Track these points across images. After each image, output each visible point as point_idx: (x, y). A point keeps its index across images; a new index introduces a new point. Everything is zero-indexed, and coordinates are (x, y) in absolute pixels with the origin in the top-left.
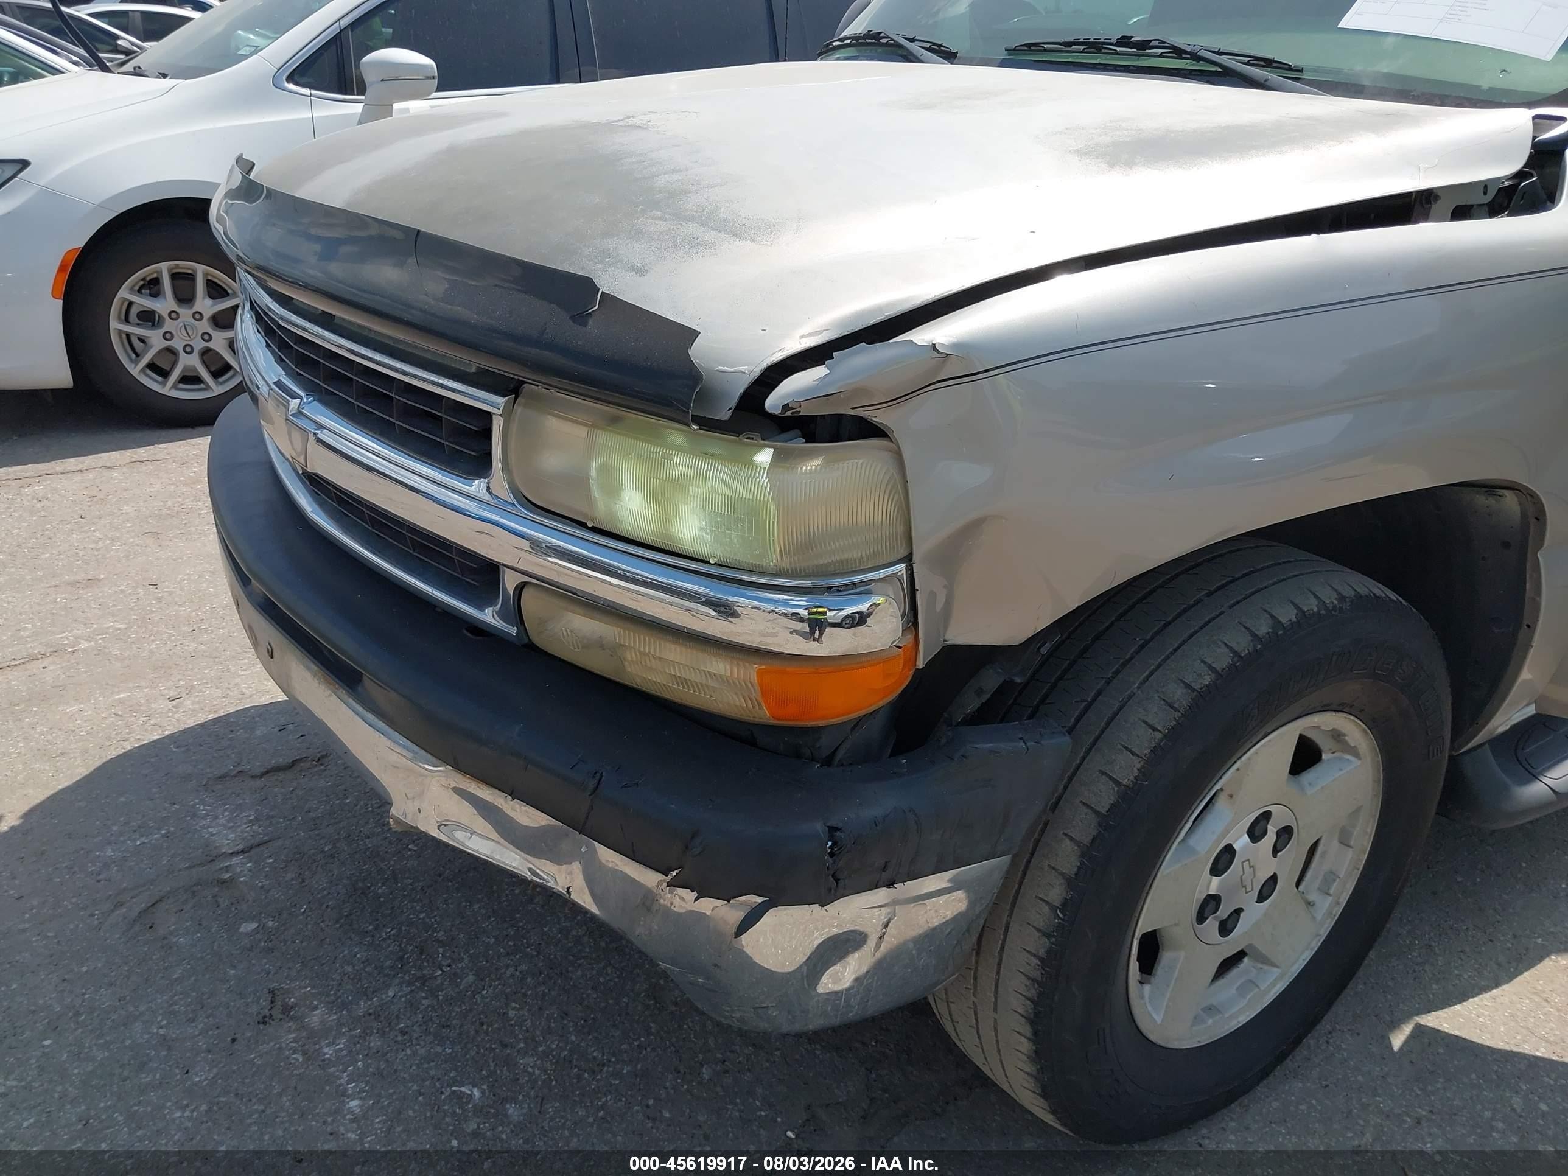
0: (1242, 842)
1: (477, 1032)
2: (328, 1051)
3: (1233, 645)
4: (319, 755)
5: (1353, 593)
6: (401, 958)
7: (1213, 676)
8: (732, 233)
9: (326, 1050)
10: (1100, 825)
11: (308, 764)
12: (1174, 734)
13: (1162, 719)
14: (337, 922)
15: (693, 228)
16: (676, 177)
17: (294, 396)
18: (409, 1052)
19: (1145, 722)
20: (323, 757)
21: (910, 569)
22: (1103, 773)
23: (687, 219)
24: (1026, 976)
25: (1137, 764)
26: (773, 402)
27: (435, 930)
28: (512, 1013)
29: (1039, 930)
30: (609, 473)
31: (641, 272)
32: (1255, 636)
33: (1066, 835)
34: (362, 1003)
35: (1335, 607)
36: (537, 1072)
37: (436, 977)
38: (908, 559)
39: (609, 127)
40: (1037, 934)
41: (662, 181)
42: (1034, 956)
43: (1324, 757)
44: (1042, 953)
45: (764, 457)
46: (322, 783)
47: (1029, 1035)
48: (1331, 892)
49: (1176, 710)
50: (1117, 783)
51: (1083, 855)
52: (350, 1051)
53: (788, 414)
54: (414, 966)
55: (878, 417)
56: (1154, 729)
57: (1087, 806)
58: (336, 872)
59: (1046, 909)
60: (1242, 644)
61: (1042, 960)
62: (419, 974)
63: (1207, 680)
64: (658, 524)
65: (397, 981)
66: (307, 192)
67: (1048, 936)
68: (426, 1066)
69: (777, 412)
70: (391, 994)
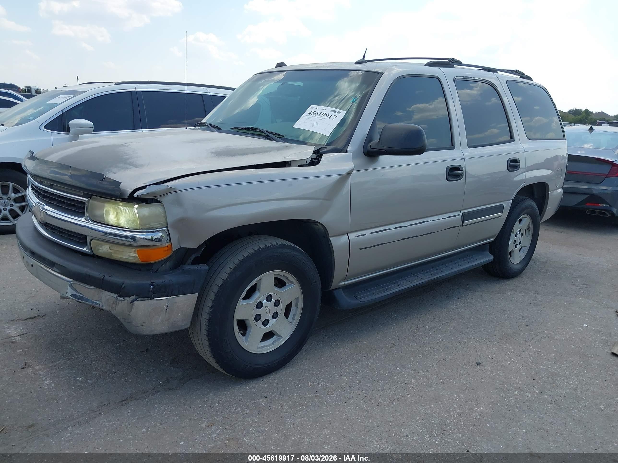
0: (264, 302)
1: (82, 368)
2: (41, 373)
3: (249, 252)
4: (43, 315)
5: (281, 243)
6: (63, 355)
7: (244, 258)
8: (135, 167)
9: (40, 373)
10: (219, 288)
11: (39, 317)
12: (234, 269)
13: (232, 266)
14: (46, 349)
15: (127, 166)
16: (128, 156)
17: (41, 204)
18: (63, 372)
19: (229, 267)
20: (44, 315)
21: (168, 229)
22: (220, 278)
23: (127, 164)
24: (205, 325)
25: (227, 275)
26: (135, 195)
27: (74, 349)
28: (92, 364)
29: (207, 313)
30: (107, 211)
31: (115, 173)
32: (254, 250)
33: (212, 291)
34: (51, 364)
35: (275, 246)
36: (97, 374)
37: (72, 358)
38: (167, 227)
39: (120, 146)
40: (207, 314)
41: (125, 157)
42: (207, 319)
43: (287, 284)
44: (208, 319)
45: (136, 206)
46: (43, 321)
47: (207, 339)
48: (295, 319)
49: (236, 264)
50: (223, 279)
51: (215, 295)
52: (47, 373)
53: (138, 197)
54: (67, 356)
55: (158, 199)
56: (231, 268)
57: (217, 285)
58: (46, 339)
59: (208, 308)
60: (251, 251)
61: (208, 320)
62: (68, 358)
63: (243, 258)
64: (117, 221)
65: (61, 359)
66: (48, 159)
67: (209, 314)
68: (67, 375)
69: (136, 196)
70: (59, 362)
